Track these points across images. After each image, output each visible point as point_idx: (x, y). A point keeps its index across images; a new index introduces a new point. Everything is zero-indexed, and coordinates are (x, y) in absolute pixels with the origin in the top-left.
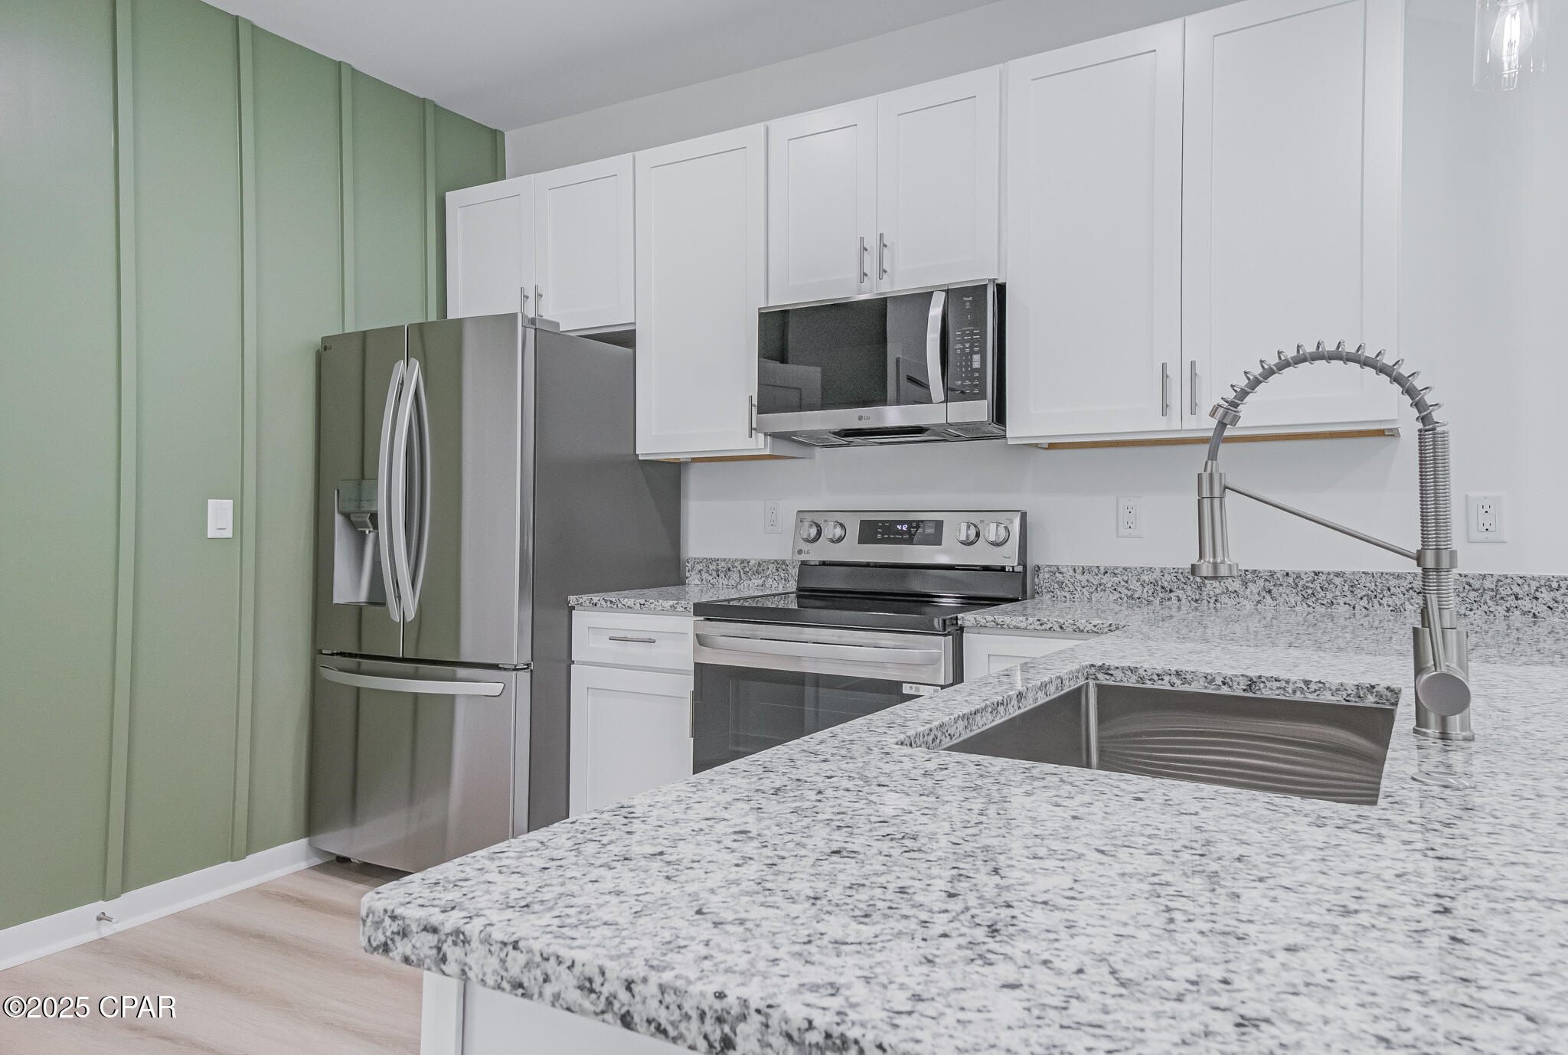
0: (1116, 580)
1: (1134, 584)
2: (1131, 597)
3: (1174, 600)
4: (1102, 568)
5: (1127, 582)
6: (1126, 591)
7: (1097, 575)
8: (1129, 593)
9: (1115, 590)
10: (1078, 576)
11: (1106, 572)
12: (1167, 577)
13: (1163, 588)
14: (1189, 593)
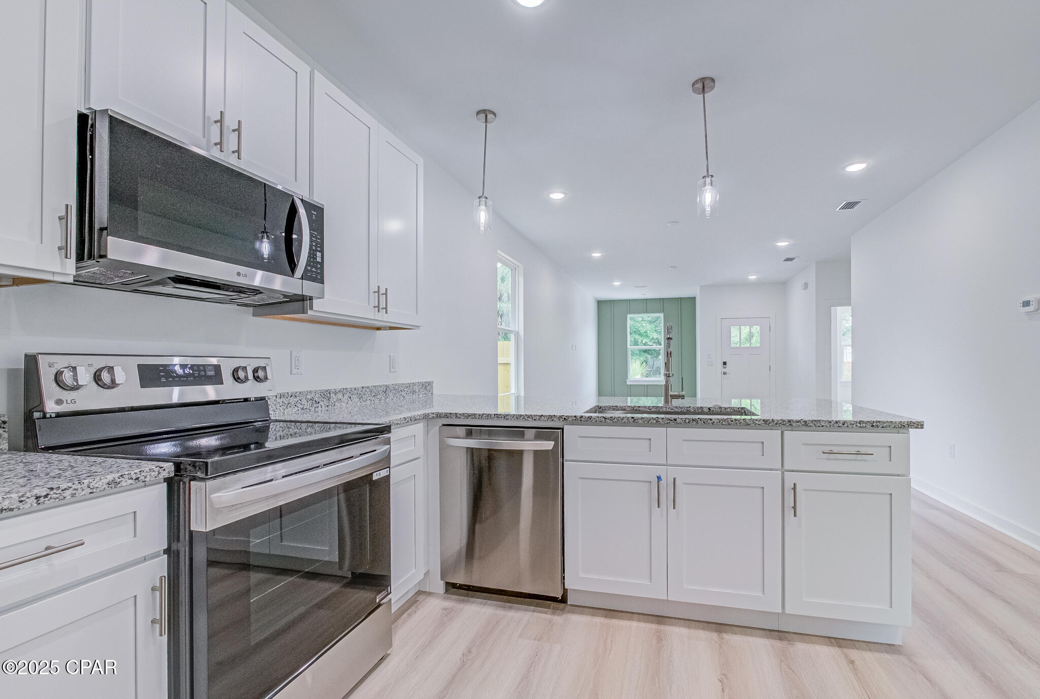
0: (296, 400)
1: (304, 401)
2: (302, 409)
3: (320, 408)
4: (290, 394)
5: (301, 400)
6: (300, 406)
7: (287, 398)
8: (302, 406)
9: (296, 406)
10: (278, 400)
11: (292, 396)
12: (317, 395)
13: (315, 401)
14: (325, 403)
